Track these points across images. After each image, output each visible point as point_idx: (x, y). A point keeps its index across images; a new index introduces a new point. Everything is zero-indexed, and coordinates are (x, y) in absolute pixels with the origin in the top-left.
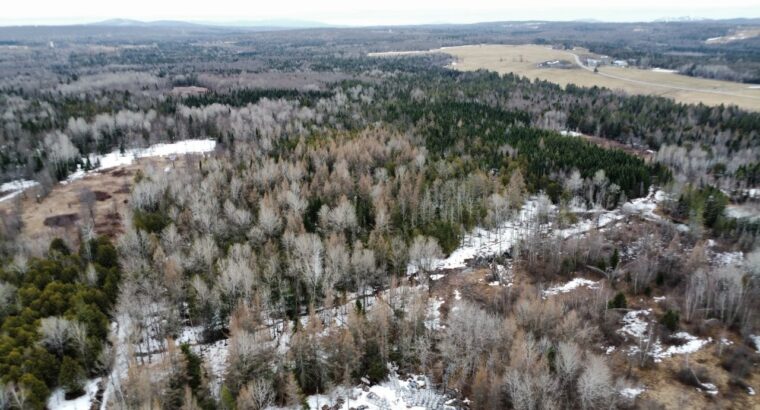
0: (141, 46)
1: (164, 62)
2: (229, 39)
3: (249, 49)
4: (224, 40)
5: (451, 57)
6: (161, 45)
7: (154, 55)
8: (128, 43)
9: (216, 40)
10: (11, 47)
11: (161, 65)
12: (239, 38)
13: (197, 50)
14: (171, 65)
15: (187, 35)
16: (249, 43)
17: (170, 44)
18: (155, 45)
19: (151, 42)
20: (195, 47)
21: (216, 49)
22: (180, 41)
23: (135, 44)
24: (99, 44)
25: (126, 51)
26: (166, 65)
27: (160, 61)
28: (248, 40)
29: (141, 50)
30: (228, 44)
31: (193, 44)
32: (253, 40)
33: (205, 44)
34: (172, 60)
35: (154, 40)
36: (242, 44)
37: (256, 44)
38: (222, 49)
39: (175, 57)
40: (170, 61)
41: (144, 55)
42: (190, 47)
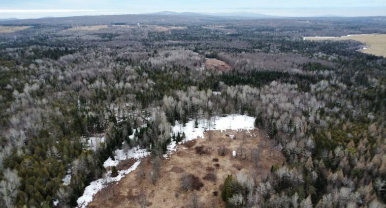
0: (180, 28)
1: (194, 40)
2: (221, 24)
3: (233, 31)
4: (218, 25)
5: (362, 44)
6: (189, 28)
7: (187, 34)
8: (172, 26)
9: (215, 25)
10: (122, 26)
11: (193, 42)
12: (227, 24)
13: (208, 31)
14: (199, 42)
15: (200, 21)
16: (232, 27)
17: (193, 26)
18: (185, 28)
19: (183, 25)
20: (206, 29)
21: (216, 31)
22: (197, 25)
23: (176, 26)
24: (159, 25)
25: (173, 31)
26: (196, 42)
27: (191, 39)
28: (231, 25)
29: (181, 31)
30: (221, 28)
31: (204, 27)
32: (234, 26)
33: (211, 28)
34: (197, 38)
35: (184, 23)
36: (228, 28)
37: (235, 28)
38: (220, 31)
39: (198, 36)
40: (197, 39)
41: (182, 33)
42: (203, 29)
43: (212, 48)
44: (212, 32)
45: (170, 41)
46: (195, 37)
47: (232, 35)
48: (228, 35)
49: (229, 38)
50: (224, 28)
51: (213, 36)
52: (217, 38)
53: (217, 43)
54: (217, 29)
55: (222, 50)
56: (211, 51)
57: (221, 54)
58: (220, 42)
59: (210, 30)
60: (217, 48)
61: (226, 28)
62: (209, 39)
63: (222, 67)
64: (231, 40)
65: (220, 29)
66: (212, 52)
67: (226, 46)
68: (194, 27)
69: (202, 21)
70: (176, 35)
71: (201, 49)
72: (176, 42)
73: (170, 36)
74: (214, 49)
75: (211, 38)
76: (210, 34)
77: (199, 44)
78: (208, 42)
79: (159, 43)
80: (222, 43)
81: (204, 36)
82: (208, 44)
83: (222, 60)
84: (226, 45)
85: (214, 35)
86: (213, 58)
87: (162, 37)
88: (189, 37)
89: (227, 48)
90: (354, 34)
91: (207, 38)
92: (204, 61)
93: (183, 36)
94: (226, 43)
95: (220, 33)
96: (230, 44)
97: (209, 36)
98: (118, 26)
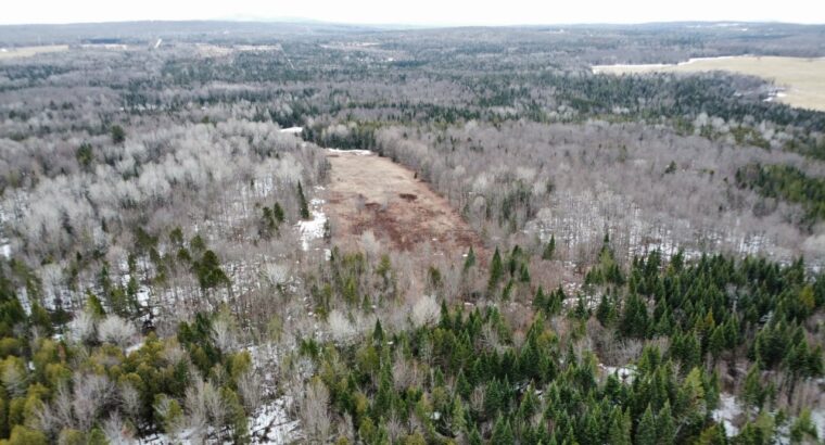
0: (261, 48)
1: (295, 79)
2: (366, 40)
3: (401, 55)
4: (361, 41)
6: (286, 47)
7: (279, 64)
8: (247, 44)
9: (351, 41)
11: (291, 86)
12: (381, 39)
13: (336, 56)
14: (308, 86)
15: (316, 34)
16: (396, 45)
17: (297, 44)
18: (278, 47)
19: (273, 43)
20: (330, 51)
21: (358, 54)
22: (307, 42)
23: (254, 45)
24: (211, 43)
25: (241, 55)
26: (300, 86)
27: (289, 76)
28: (391, 41)
29: (262, 55)
30: (368, 47)
31: (326, 46)
32: (397, 42)
33: (342, 46)
34: (306, 73)
35: (277, 38)
36: (387, 47)
37: (404, 47)
38: (366, 55)
39: (309, 68)
40: (304, 76)
41: (264, 61)
42: (322, 50)
43: (352, 106)
44: (347, 58)
45: (216, 86)
46: (300, 72)
47: (401, 65)
48: (391, 65)
49: (396, 72)
50: (376, 46)
51: (349, 68)
52: (363, 72)
53: (365, 89)
54: (358, 49)
55: (386, 112)
56: (349, 118)
57: (389, 134)
58: (372, 86)
59: (341, 51)
60: (367, 106)
61: (382, 47)
62: (341, 77)
63: (402, 202)
64: (403, 78)
65: (367, 50)
66: (353, 124)
67: (395, 99)
68: (301, 46)
69: (320, 34)
70: (247, 67)
71: (314, 111)
72: (236, 87)
73: (226, 68)
74: (357, 111)
75: (346, 72)
76: (342, 63)
77: (309, 93)
78: (337, 86)
79: (177, 91)
80: (380, 86)
81: (327, 67)
82: (336, 92)
83: (395, 160)
84: (394, 95)
85: (352, 64)
86: (358, 146)
87: (204, 71)
88: (281, 72)
89: (403, 107)
90: (703, 56)
91: (333, 72)
93: (265, 68)
94: (392, 87)
95: (367, 59)
96: (405, 90)
97: (339, 68)
98: (96, 46)
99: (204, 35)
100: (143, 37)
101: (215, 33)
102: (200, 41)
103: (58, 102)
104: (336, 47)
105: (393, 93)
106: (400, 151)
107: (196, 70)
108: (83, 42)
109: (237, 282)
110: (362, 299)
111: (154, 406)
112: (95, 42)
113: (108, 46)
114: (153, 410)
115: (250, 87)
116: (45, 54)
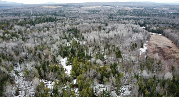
0: (139, 8)
1: (146, 16)
2: (166, 7)
3: (175, 11)
4: (164, 7)
6: (145, 8)
7: (142, 12)
8: (136, 7)
9: (162, 7)
11: (144, 17)
12: (170, 7)
13: (157, 11)
14: (148, 17)
15: (153, 5)
16: (174, 9)
17: (148, 8)
18: (143, 8)
19: (142, 7)
20: (155, 10)
21: (163, 11)
22: (150, 7)
23: (137, 7)
24: (128, 7)
25: (134, 10)
26: (147, 17)
28: (173, 8)
29: (139, 10)
30: (166, 9)
31: (155, 8)
32: (175, 8)
33: (159, 9)
34: (149, 15)
35: (143, 6)
36: (171, 9)
37: (176, 9)
38: (165, 11)
39: (149, 13)
40: (148, 15)
41: (139, 11)
42: (154, 9)
43: (159, 23)
44: (160, 12)
45: (128, 16)
46: (147, 14)
47: (174, 14)
48: (171, 14)
49: (172, 16)
50: (168, 9)
51: (160, 14)
52: (163, 15)
53: (163, 19)
54: (163, 9)
55: (168, 25)
56: (157, 26)
57: (168, 31)
58: (165, 19)
59: (159, 10)
60: (163, 23)
61: (170, 9)
62: (157, 16)
64: (174, 17)
65: (166, 10)
66: (158, 27)
67: (171, 22)
68: (149, 8)
69: (154, 6)
70: (135, 12)
71: (149, 23)
72: (132, 17)
73: (130, 12)
74: (160, 24)
75: (159, 15)
76: (158, 13)
77: (148, 19)
78: (156, 18)
79: (119, 17)
80: (167, 19)
81: (154, 13)
82: (155, 19)
83: (168, 37)
84: (171, 21)
85: (161, 13)
86: (158, 33)
87: (126, 13)
88: (143, 14)
89: (173, 24)
91: (156, 15)
92: (148, 38)
93: (139, 13)
94: (171, 19)
95: (165, 12)
96: (174, 20)
97: (157, 14)
98: (106, 7)
99: (127, 5)
100: (114, 5)
101: (130, 5)
102: (126, 6)
103: (97, 17)
104: (157, 9)
105: (170, 21)
106: (170, 35)
107: (124, 13)
108: (103, 6)
109: (124, 58)
110: (152, 69)
111: (103, 78)
112: (106, 6)
113: (108, 7)
114: (103, 79)
115: (135, 17)
116: (96, 8)
